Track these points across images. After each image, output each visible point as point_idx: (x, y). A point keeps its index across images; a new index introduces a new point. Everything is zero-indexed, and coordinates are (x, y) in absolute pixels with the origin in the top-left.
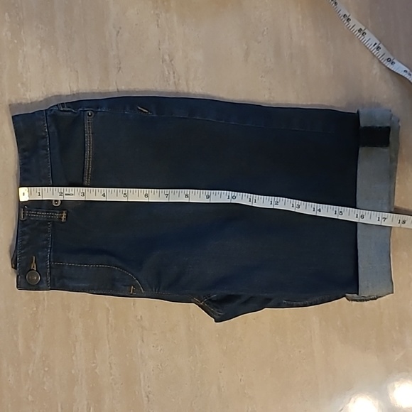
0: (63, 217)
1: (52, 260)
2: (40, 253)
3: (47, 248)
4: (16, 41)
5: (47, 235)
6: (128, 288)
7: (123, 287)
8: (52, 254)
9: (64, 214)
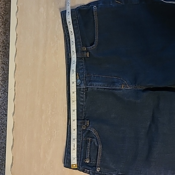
0: (88, 55)
1: (86, 74)
2: (80, 71)
3: (84, 69)
4: (56, 16)
5: (82, 63)
6: (121, 85)
7: (119, 85)
8: (86, 71)
9: (88, 53)
